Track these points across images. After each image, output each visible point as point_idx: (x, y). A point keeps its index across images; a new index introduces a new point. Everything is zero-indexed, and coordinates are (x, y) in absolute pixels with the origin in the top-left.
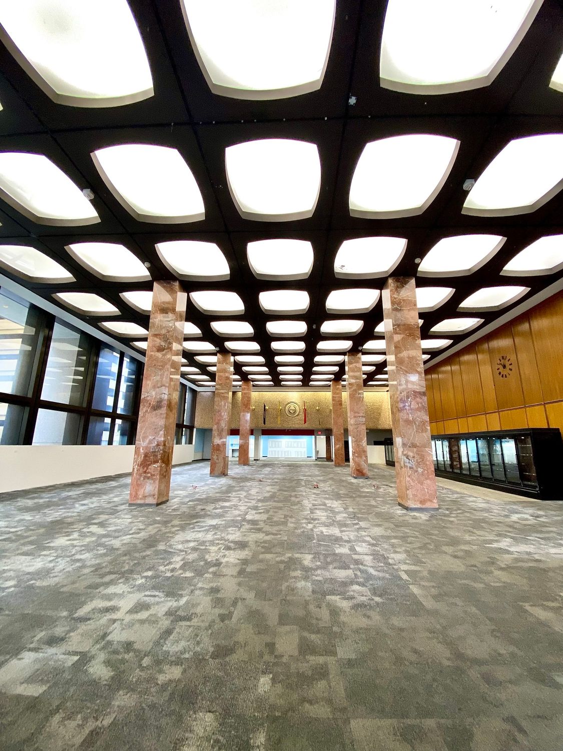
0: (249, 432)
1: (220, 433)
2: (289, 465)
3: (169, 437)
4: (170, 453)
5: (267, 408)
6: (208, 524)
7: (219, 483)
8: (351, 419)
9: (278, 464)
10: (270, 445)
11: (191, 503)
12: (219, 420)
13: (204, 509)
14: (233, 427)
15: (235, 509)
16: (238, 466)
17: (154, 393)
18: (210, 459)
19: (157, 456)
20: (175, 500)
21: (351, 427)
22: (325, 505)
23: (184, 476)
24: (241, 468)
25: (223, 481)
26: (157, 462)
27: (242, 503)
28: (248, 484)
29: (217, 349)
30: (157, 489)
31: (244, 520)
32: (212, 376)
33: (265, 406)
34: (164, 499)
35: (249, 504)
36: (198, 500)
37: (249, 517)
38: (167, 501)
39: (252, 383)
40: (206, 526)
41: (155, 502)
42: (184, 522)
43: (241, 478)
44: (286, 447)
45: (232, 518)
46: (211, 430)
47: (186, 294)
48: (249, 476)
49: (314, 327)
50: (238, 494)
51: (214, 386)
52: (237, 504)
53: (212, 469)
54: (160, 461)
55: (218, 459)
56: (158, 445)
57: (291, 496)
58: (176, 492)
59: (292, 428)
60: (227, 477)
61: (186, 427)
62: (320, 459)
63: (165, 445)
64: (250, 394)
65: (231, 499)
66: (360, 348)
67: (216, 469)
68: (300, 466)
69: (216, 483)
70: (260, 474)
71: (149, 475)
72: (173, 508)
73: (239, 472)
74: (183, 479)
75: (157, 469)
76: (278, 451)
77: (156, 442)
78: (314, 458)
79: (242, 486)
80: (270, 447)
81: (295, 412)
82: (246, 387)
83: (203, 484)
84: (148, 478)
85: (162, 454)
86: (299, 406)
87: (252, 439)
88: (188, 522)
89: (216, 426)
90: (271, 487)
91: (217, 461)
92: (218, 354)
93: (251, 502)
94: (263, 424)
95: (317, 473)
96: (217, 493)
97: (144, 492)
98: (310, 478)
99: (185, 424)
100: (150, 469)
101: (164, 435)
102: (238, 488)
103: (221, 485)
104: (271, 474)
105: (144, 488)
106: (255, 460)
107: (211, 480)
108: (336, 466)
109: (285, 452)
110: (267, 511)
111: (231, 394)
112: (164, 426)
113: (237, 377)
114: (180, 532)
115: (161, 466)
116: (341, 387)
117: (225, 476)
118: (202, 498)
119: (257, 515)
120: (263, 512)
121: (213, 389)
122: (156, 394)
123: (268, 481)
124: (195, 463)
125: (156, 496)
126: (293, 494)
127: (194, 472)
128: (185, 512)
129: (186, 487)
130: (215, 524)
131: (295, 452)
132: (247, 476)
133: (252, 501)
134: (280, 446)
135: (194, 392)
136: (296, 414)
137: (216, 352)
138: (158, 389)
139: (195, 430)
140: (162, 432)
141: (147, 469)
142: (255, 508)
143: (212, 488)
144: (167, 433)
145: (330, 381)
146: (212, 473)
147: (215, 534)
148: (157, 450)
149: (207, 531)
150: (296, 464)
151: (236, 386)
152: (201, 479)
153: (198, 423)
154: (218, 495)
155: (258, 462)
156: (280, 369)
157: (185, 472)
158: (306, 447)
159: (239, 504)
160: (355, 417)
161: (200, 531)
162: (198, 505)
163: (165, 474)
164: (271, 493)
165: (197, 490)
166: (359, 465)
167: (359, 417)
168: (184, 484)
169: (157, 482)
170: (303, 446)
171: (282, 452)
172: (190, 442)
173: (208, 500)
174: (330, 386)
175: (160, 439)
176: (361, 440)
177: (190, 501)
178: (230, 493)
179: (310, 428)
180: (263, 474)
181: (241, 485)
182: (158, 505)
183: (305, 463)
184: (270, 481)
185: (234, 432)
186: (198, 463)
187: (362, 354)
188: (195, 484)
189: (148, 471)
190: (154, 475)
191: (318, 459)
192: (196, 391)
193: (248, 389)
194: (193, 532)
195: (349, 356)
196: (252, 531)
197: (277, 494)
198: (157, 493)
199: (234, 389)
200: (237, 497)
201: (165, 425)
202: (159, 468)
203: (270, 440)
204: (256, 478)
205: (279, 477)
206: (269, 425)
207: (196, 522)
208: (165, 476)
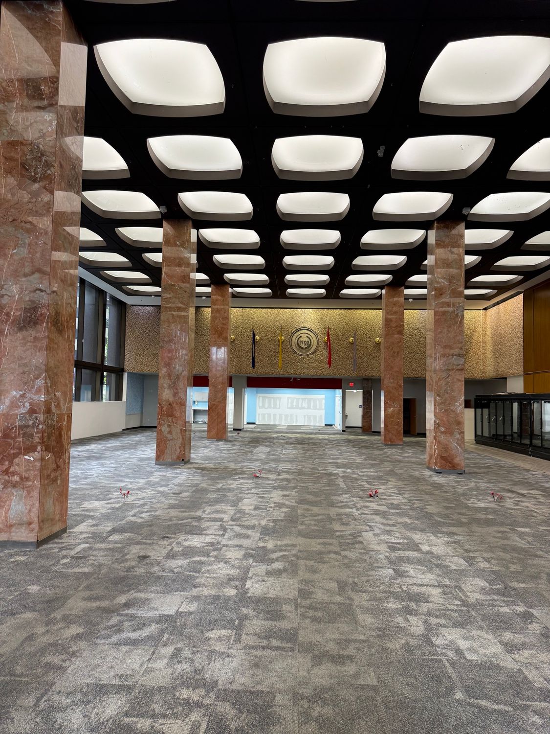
0: (227, 382)
1: (174, 383)
2: (300, 442)
3: (58, 394)
4: (65, 428)
5: (257, 338)
6: (157, 613)
7: (176, 481)
8: (435, 359)
9: (278, 438)
10: (261, 405)
11: (115, 537)
12: (170, 359)
13: (145, 557)
14: (199, 371)
15: (218, 559)
16: (206, 442)
17: (15, 289)
18: (155, 427)
19: (31, 436)
20: (81, 528)
21: (434, 376)
22: (415, 547)
23: (107, 462)
24: (213, 447)
25: (182, 476)
26: (34, 449)
27: (230, 539)
28: (234, 484)
29: (164, 210)
30: (35, 510)
31: (243, 598)
32: (154, 274)
33: (254, 335)
34: (57, 528)
35: (246, 542)
36: (133, 527)
37: (254, 588)
38: (64, 531)
39: (230, 290)
40: (151, 620)
41: (32, 537)
42: (97, 604)
43: (216, 470)
44: (288, 408)
45: (214, 592)
46: (155, 377)
47: (84, 49)
48: (232, 465)
49: (380, 153)
50: (217, 512)
51: (157, 295)
52: (218, 543)
53: (161, 451)
54: (39, 448)
55: (170, 432)
56: (32, 411)
57: (330, 519)
58: (87, 505)
59: (304, 376)
60: (190, 466)
61: (109, 369)
62: (349, 430)
63: (48, 411)
64: (227, 311)
65: (204, 525)
66: (465, 212)
67: (168, 451)
68: (319, 444)
69: (169, 480)
70: (252, 460)
71: (16, 478)
72: (73, 553)
73: (210, 455)
74: (103, 469)
75: (34, 466)
76: (275, 415)
77: (27, 405)
78: (338, 426)
79: (222, 489)
80: (260, 408)
81: (309, 346)
82: (219, 298)
83: (142, 481)
84: (14, 486)
85: (43, 432)
86: (316, 335)
87: (231, 394)
88: (105, 604)
89: (165, 370)
90: (279, 492)
91: (168, 436)
92: (165, 223)
93: (248, 537)
94: (250, 368)
95: (359, 460)
96: (172, 507)
97: (6, 517)
98: (349, 471)
99: (106, 364)
100: (18, 465)
101: (47, 388)
102: (214, 495)
103: (179, 485)
104: (272, 460)
105: (6, 507)
106: (234, 430)
107: (158, 474)
108: (386, 445)
109: (286, 416)
110: (292, 569)
111: (192, 310)
112: (43, 367)
113: (202, 276)
114: (83, 644)
115: (42, 459)
116: (402, 299)
117: (185, 463)
118: (139, 521)
119: (271, 581)
120: (285, 570)
121: (157, 301)
122: (21, 291)
123: (270, 476)
124: (128, 434)
125: (35, 526)
126: (333, 512)
127: (126, 454)
128: (100, 566)
129: (108, 490)
130: (172, 612)
131: (305, 416)
132: (227, 464)
133: (250, 532)
134: (278, 406)
135: (121, 306)
136: (312, 351)
137: (160, 217)
138: (24, 279)
139: (125, 375)
140: (40, 382)
141: (11, 464)
142: (262, 555)
143: (160, 493)
144: (54, 384)
145: (381, 288)
146: (160, 458)
147: (176, 655)
148: (31, 423)
149: (155, 640)
150: (312, 439)
151: (200, 295)
152: (139, 470)
153: (130, 364)
154: (174, 513)
155: (241, 434)
156: (289, 260)
157: (108, 454)
158: (323, 407)
159: (224, 542)
160: (444, 355)
161: (135, 643)
162: (131, 542)
163: (53, 475)
164: (285, 510)
165: (130, 499)
166: (446, 448)
167: (453, 355)
168: (105, 482)
169: (35, 494)
170: (318, 407)
171: (281, 415)
172: (118, 397)
173: (155, 529)
174: (380, 297)
175: (36, 398)
176: (454, 400)
177: (114, 531)
178: (199, 509)
179: (337, 376)
180: (257, 460)
181: (219, 486)
182: (39, 543)
183: (326, 437)
184: (273, 477)
185: (200, 381)
186: (135, 434)
187: (468, 227)
188: (126, 483)
189: (11, 469)
190: (27, 479)
191: (347, 429)
192: (125, 304)
193: (224, 302)
194: (117, 644)
195: (438, 228)
196: (274, 642)
197: (300, 512)
198: (36, 519)
199: (197, 302)
200: (215, 520)
201: (46, 365)
202: (38, 464)
203: (259, 395)
204: (245, 469)
205: (289, 466)
206: (261, 371)
207: (127, 605)
208: (55, 480)
